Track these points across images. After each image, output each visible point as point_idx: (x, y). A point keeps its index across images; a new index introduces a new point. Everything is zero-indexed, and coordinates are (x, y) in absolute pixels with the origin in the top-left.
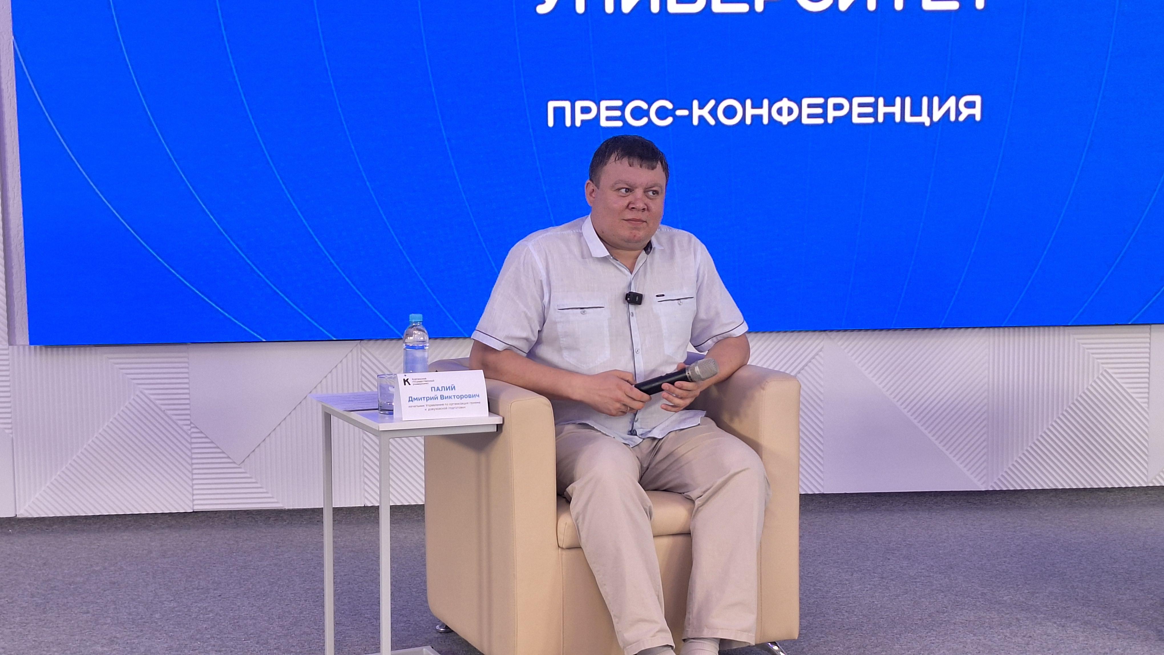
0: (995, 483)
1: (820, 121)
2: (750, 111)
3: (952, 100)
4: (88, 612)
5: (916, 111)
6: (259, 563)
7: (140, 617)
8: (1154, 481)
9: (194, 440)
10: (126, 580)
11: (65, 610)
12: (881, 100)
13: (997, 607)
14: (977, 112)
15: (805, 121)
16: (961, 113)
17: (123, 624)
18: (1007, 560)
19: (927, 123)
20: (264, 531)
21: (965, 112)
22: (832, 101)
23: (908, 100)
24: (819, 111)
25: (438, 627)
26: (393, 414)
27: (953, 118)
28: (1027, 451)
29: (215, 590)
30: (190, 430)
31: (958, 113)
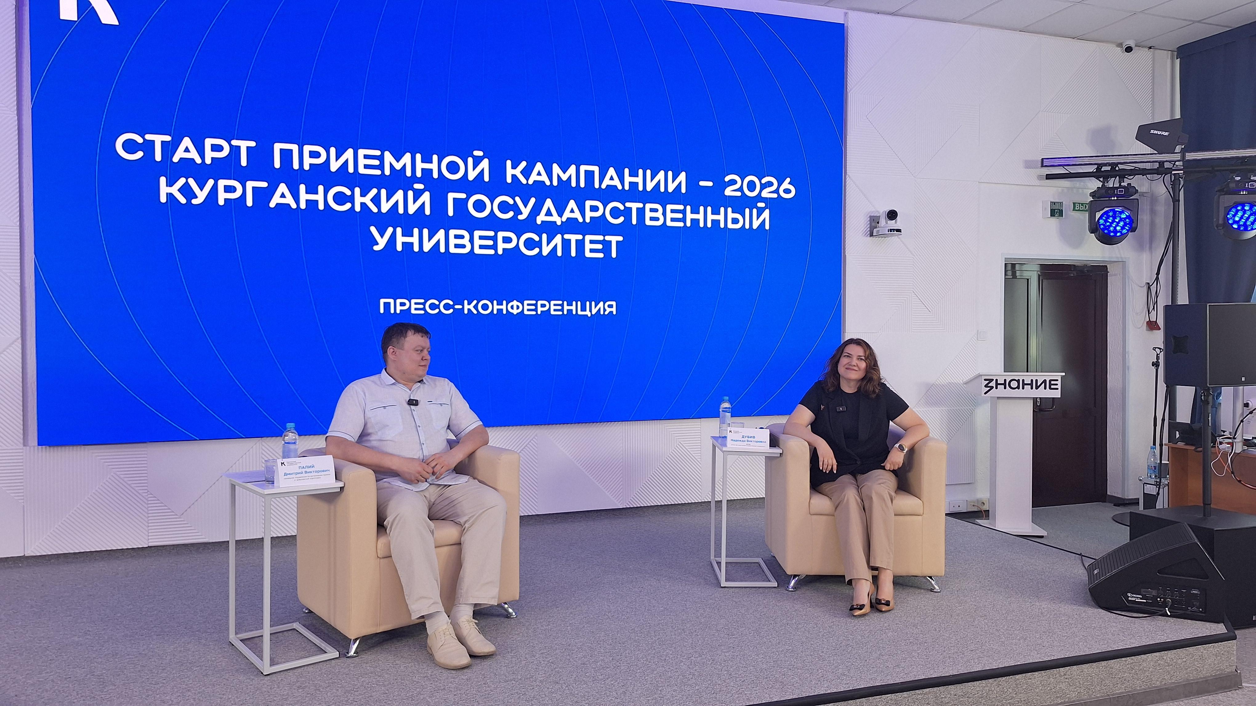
0: (627, 504)
1: (534, 313)
2: (496, 307)
3: (601, 304)
4: (71, 616)
5: (583, 309)
6: (191, 577)
7: (107, 616)
8: (705, 499)
9: (149, 502)
10: (99, 593)
11: (54, 615)
12: (565, 303)
13: (626, 572)
14: (614, 310)
15: (526, 312)
16: (606, 310)
17: (94, 622)
18: (632, 545)
19: (589, 315)
20: (196, 556)
21: (608, 310)
22: (540, 303)
23: (579, 303)
24: (533, 307)
25: (304, 610)
26: (274, 483)
27: (602, 313)
28: (643, 486)
29: (160, 596)
30: (147, 496)
31: (605, 310)
